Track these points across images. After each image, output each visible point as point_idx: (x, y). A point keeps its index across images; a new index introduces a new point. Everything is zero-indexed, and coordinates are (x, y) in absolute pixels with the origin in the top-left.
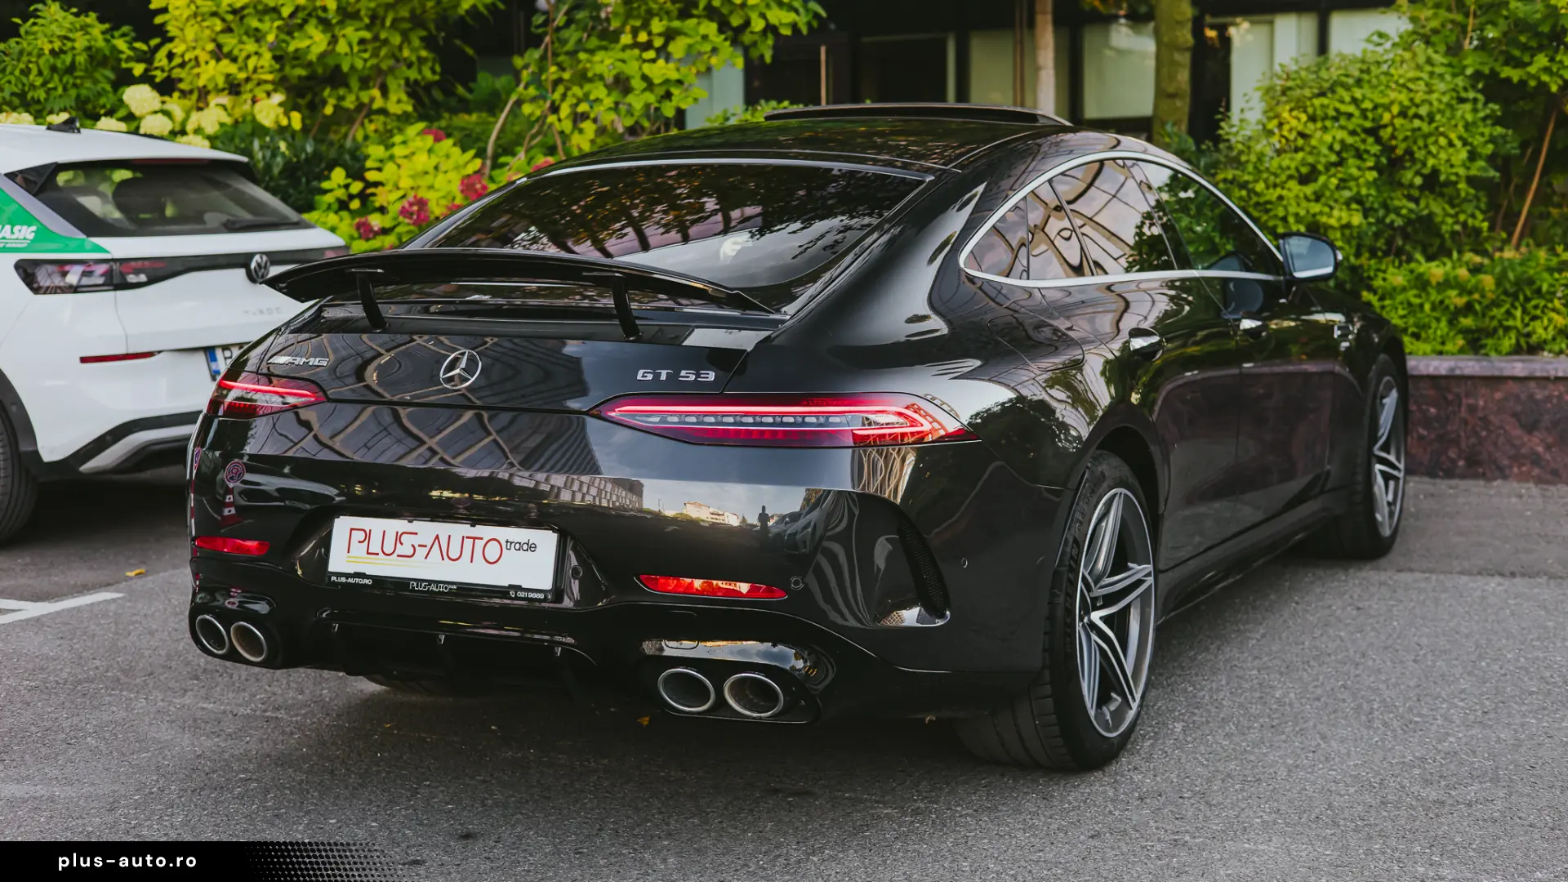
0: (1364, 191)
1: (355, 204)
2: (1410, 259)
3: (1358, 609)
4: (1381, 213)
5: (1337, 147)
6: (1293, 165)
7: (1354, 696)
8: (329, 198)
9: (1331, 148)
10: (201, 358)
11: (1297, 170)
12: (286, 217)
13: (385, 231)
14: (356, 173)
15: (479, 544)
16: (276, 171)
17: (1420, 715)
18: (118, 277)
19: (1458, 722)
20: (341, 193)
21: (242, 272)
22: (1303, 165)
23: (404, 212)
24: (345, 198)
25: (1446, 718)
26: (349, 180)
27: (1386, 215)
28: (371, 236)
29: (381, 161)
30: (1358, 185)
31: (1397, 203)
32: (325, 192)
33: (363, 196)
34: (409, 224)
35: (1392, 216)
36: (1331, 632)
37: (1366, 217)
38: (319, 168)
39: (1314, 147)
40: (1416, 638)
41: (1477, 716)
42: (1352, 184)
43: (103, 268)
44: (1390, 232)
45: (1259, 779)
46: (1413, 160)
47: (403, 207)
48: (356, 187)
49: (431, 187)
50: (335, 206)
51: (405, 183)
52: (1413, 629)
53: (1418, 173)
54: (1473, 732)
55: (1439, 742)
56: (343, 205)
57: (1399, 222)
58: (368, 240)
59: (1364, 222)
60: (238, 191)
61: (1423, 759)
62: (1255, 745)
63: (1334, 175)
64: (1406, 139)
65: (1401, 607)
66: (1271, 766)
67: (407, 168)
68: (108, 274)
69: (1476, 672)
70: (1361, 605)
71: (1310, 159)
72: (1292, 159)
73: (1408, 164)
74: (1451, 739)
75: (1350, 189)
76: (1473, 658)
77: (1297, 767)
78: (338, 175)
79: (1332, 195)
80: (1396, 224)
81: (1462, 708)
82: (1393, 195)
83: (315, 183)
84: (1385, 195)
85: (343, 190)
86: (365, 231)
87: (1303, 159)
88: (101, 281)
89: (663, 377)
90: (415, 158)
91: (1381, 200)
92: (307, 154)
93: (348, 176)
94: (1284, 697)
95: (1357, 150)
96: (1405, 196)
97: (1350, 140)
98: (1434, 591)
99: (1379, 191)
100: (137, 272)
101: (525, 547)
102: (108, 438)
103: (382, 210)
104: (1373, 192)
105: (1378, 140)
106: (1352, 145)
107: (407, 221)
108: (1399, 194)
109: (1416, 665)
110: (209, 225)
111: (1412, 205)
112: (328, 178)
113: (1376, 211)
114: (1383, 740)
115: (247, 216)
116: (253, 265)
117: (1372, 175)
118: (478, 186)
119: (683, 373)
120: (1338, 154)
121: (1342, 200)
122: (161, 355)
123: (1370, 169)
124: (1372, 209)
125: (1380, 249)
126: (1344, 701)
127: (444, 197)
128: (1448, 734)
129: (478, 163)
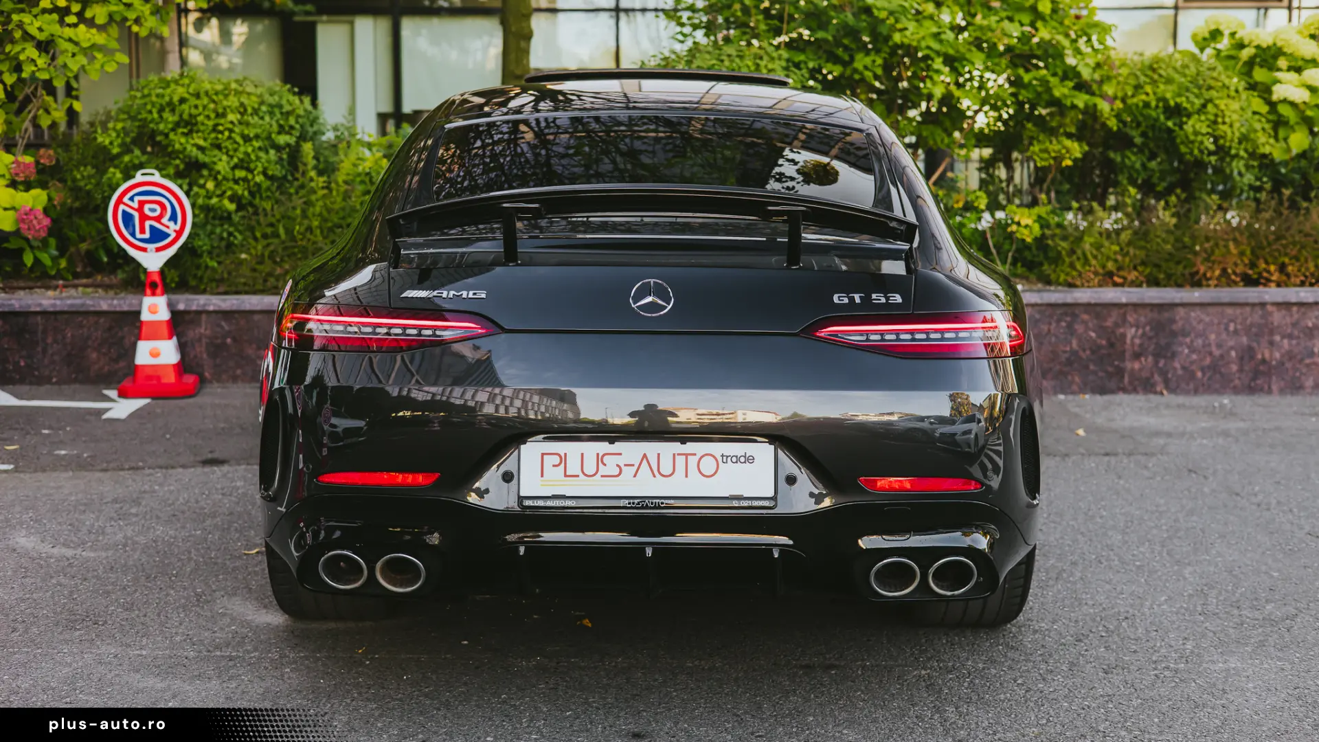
15: (693, 461)
89: (858, 300)
101: (742, 459)
119: (874, 296)
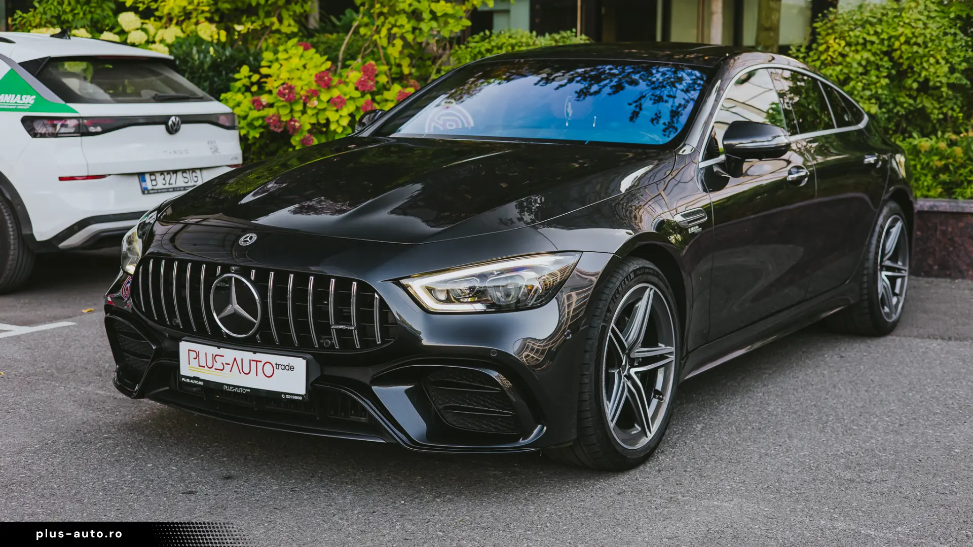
0: (880, 91)
1: (255, 88)
2: (911, 136)
3: (842, 357)
4: (891, 106)
5: (864, 63)
6: (834, 74)
7: (820, 412)
8: (238, 84)
9: (860, 64)
10: (136, 180)
11: (837, 77)
12: (195, 94)
13: (271, 105)
14: (255, 69)
16: (206, 66)
17: (857, 425)
18: (83, 129)
19: (881, 430)
20: (246, 81)
21: (163, 127)
22: (841, 74)
23: (280, 94)
24: (248, 84)
25: (874, 427)
26: (251, 73)
27: (895, 107)
28: (261, 108)
29: (271, 62)
30: (876, 88)
31: (901, 100)
32: (236, 80)
33: (260, 84)
34: (283, 101)
35: (899, 108)
36: (819, 371)
37: (880, 108)
38: (233, 65)
39: (849, 63)
40: (872, 377)
41: (895, 427)
42: (873, 87)
43: (74, 122)
44: (898, 118)
45: (739, 462)
46: (913, 72)
47: (280, 91)
48: (255, 78)
49: (300, 79)
50: (243, 89)
51: (284, 75)
52: (872, 371)
53: (915, 81)
54: (889, 437)
55: (864, 442)
56: (247, 89)
57: (903, 112)
58: (259, 110)
59: (879, 111)
60: (167, 77)
61: (850, 453)
62: (745, 440)
63: (861, 81)
64: (908, 59)
65: (869, 357)
66: (750, 453)
67: (287, 66)
68: (78, 126)
69: (904, 399)
70: (843, 355)
71: (846, 70)
72: (833, 70)
73: (910, 75)
74: (873, 441)
75: (871, 90)
76: (905, 390)
77: (766, 455)
78: (245, 70)
79: (858, 94)
80: (900, 113)
81: (887, 422)
82: (900, 94)
83: (231, 75)
84: (895, 94)
85: (247, 79)
86: (258, 105)
87: (841, 70)
88: (72, 130)
90: (291, 61)
91: (892, 97)
92: (226, 56)
93: (251, 71)
94: (773, 411)
95: (877, 65)
96: (907, 95)
97: (872, 59)
98: (895, 347)
99: (890, 91)
100: (95, 126)
102: (76, 227)
103: (270, 92)
104: (886, 92)
105: (891, 59)
106: (874, 62)
107: (282, 99)
108: (903, 94)
109: (866, 394)
110: (144, 98)
111: (911, 101)
112: (238, 72)
113: (888, 104)
114: (828, 440)
115: (172, 93)
116: (170, 123)
117: (885, 81)
118: (326, 78)
120: (865, 67)
121: (865, 97)
122: (111, 176)
123: (885, 77)
124: (885, 103)
125: (891, 129)
126: (812, 414)
127: (306, 85)
128: (871, 438)
129: (329, 64)
